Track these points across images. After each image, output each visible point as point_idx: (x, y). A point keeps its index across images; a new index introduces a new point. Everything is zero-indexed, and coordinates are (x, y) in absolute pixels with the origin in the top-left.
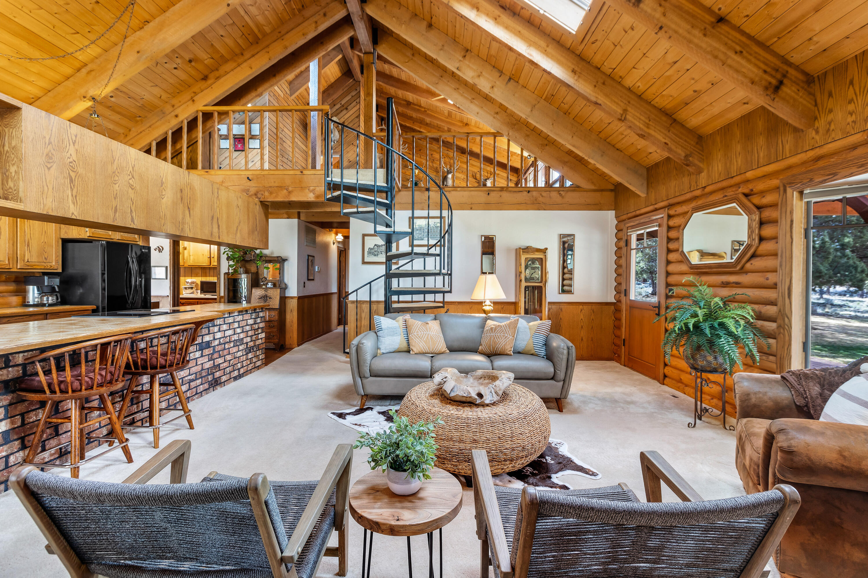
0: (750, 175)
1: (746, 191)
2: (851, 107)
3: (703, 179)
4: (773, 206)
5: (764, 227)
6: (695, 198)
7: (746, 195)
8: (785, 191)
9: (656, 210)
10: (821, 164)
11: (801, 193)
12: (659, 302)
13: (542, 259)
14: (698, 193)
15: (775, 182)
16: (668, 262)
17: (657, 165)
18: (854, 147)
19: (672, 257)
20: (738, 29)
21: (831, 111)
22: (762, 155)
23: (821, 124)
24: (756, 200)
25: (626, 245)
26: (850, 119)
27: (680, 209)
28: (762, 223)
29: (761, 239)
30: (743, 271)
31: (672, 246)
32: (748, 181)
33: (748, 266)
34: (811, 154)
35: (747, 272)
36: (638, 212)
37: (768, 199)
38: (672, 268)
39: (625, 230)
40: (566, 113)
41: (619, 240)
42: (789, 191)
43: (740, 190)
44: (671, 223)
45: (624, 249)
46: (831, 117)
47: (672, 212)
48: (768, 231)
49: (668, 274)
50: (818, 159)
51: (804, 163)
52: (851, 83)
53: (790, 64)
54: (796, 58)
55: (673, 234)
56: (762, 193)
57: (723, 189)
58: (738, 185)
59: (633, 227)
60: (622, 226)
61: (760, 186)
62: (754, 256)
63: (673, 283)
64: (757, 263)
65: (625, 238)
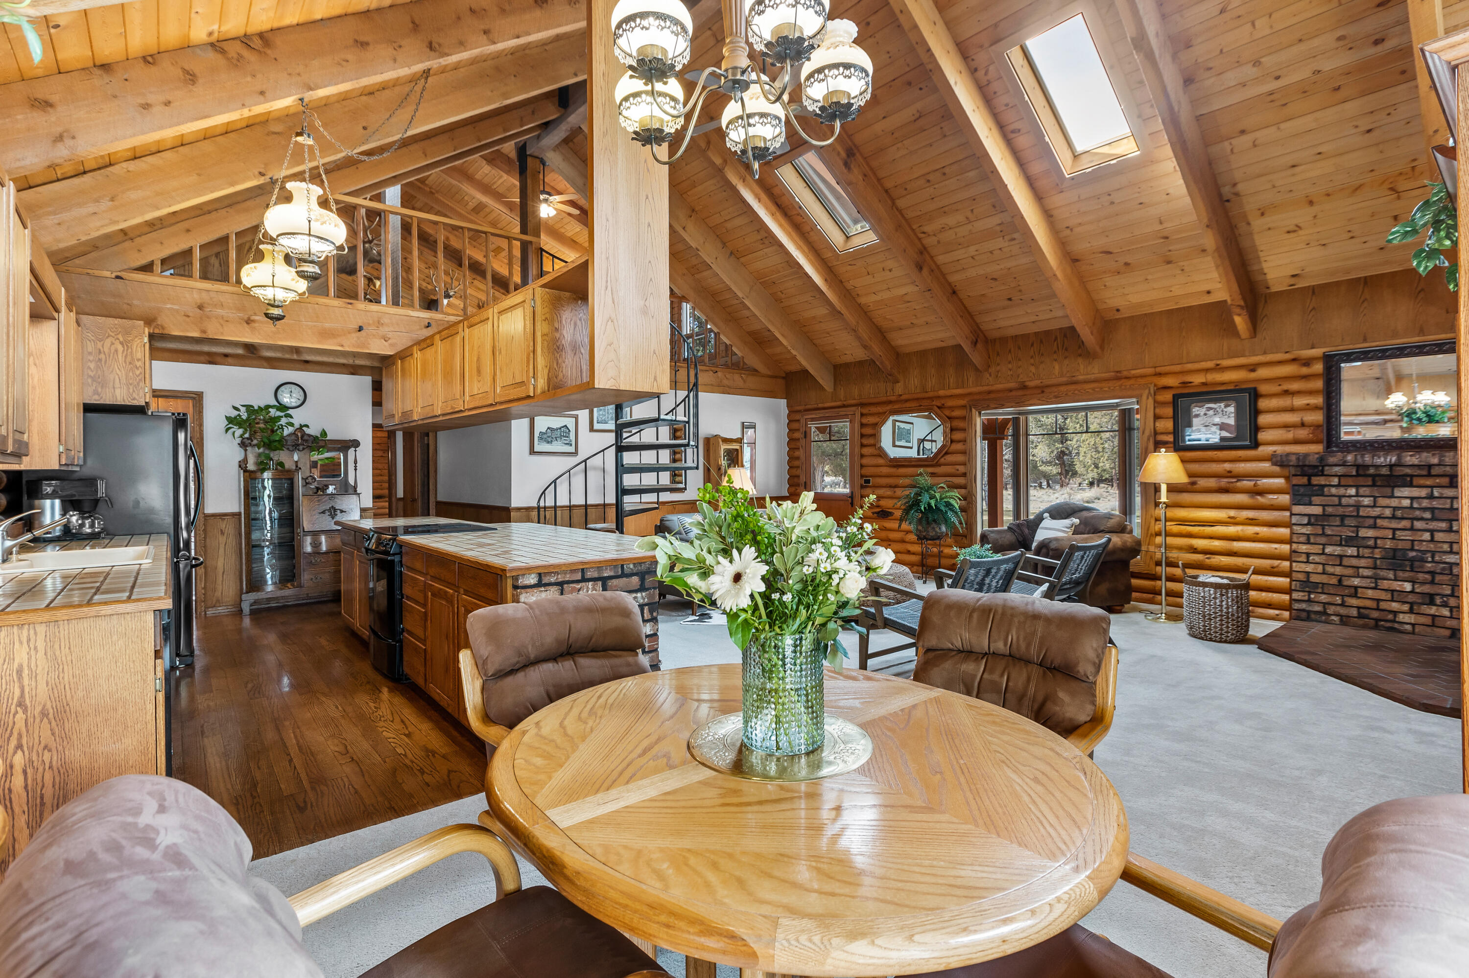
0: (942, 393)
1: (939, 404)
2: (1010, 366)
3: (899, 388)
4: (964, 418)
5: (954, 432)
6: (890, 402)
7: (939, 407)
8: (971, 410)
9: (844, 406)
10: (992, 396)
11: (980, 413)
12: (852, 493)
13: (737, 450)
14: (893, 398)
15: (962, 402)
16: (862, 456)
17: (847, 365)
18: (1011, 390)
19: (865, 451)
20: (961, 300)
21: (998, 364)
22: (951, 380)
23: (992, 370)
24: (947, 412)
25: (805, 437)
26: (1010, 373)
27: (874, 409)
28: (952, 430)
29: (952, 441)
30: (938, 465)
31: (865, 441)
32: (939, 397)
33: (942, 460)
34: (986, 388)
35: (940, 465)
36: (820, 405)
37: (957, 413)
38: (865, 461)
39: (803, 421)
40: (779, 300)
41: (791, 431)
42: (973, 410)
43: (934, 403)
44: (865, 421)
45: (803, 442)
46: (998, 368)
47: (865, 411)
48: (958, 436)
49: (862, 466)
50: (989, 392)
51: (980, 393)
52: (1010, 351)
53: (980, 329)
54: (984, 327)
55: (868, 431)
56: (952, 408)
57: (917, 399)
58: (931, 399)
59: (813, 419)
60: (797, 417)
61: (950, 403)
62: (946, 453)
63: (868, 474)
64: (950, 458)
65: (802, 430)
